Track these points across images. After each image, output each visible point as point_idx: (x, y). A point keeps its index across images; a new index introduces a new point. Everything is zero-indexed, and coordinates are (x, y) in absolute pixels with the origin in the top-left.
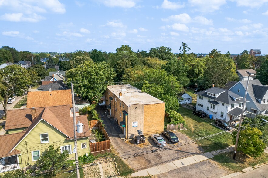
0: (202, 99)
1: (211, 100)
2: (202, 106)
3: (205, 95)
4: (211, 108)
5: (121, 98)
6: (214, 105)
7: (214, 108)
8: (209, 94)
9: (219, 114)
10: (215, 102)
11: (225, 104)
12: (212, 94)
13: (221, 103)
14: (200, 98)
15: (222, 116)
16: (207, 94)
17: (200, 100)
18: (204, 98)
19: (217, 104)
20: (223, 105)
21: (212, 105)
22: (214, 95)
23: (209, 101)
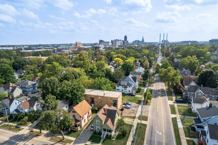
0: (119, 87)
1: (123, 86)
2: (119, 90)
3: (120, 85)
4: (125, 89)
5: (105, 96)
6: (126, 88)
7: (126, 90)
8: (122, 84)
9: (128, 91)
10: (125, 87)
11: (130, 87)
12: (123, 84)
13: (128, 87)
14: (117, 87)
15: (129, 92)
16: (121, 84)
17: (118, 87)
18: (120, 86)
19: (127, 87)
20: (129, 87)
21: (125, 88)
22: (125, 84)
23: (122, 87)
